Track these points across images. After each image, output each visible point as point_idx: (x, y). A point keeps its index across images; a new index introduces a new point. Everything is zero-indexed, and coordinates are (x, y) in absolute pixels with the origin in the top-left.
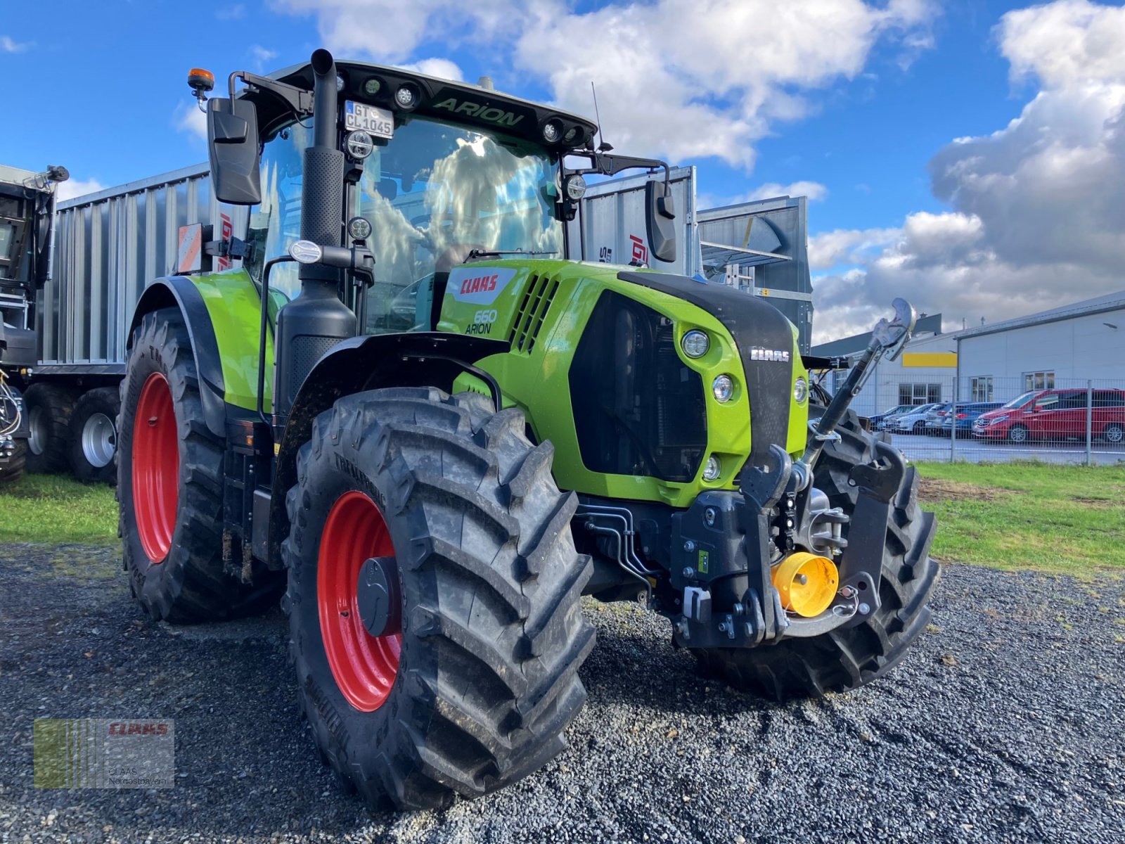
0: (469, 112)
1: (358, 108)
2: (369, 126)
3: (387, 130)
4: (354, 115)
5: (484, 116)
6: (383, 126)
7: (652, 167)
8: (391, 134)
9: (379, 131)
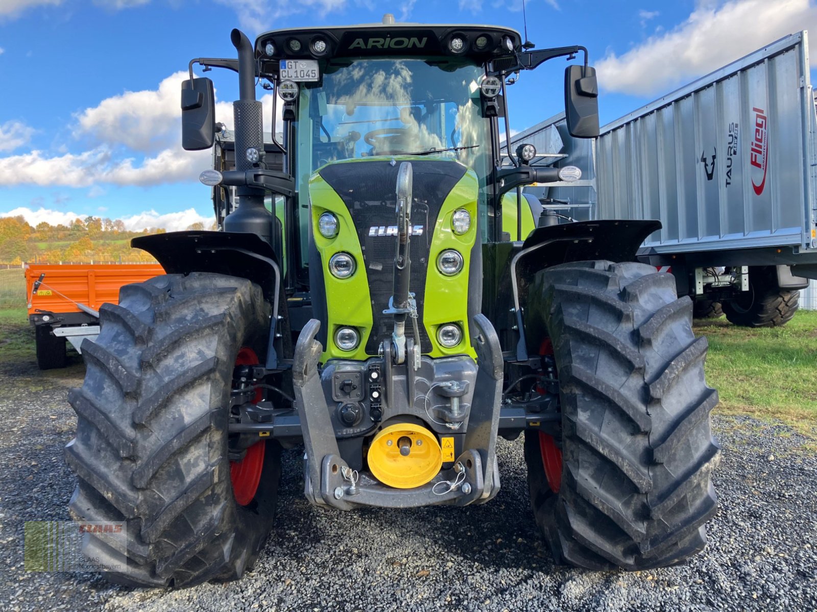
0: (379, 45)
1: (290, 64)
2: (299, 75)
3: (313, 75)
4: (286, 70)
5: (393, 46)
6: (310, 73)
7: (571, 53)
8: (316, 77)
9: (307, 77)
